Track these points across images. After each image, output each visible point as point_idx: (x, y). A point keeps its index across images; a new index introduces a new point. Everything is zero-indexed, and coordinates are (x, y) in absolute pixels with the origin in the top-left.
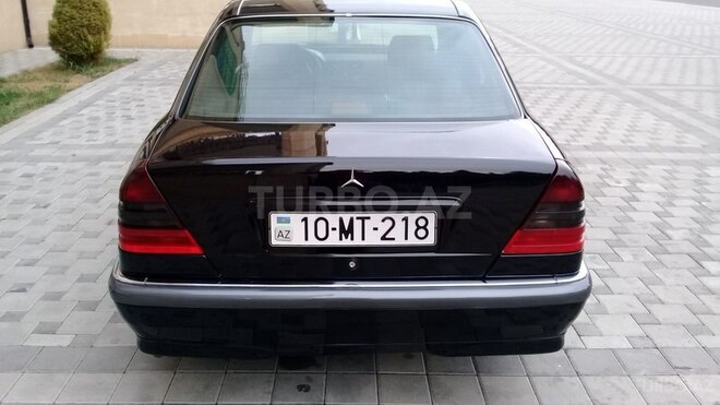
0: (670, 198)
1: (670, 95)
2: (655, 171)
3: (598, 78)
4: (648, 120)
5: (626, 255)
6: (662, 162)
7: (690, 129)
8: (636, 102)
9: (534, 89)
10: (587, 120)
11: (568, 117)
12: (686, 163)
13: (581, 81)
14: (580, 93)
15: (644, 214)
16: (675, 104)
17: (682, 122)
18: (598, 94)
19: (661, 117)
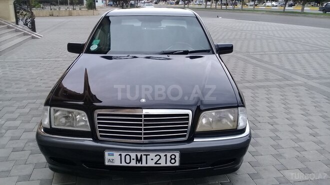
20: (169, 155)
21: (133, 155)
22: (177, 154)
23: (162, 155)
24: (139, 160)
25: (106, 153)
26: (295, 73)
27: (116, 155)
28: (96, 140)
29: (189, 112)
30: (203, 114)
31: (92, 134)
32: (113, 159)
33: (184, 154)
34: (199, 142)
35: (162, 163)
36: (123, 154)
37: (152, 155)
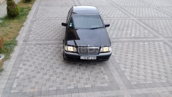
0: (121, 24)
1: (124, 8)
2: (120, 20)
3: (114, 5)
4: (121, 13)
5: (116, 30)
6: (121, 19)
7: (126, 14)
8: (119, 9)
9: (105, 7)
10: (112, 13)
11: (110, 12)
12: (124, 19)
13: (112, 5)
14: (112, 8)
15: (118, 26)
16: (125, 10)
17: (125, 13)
18: (114, 8)
19: (122, 12)
20: (94, 57)
21: (87, 57)
22: (96, 57)
23: (93, 57)
24: (88, 58)
25: (81, 57)
26: (151, 5)
27: (83, 57)
28: (78, 54)
29: (99, 48)
30: (102, 48)
31: (77, 52)
32: (82, 58)
33: (97, 57)
34: (101, 54)
35: (93, 59)
36: (85, 57)
37: (91, 57)
